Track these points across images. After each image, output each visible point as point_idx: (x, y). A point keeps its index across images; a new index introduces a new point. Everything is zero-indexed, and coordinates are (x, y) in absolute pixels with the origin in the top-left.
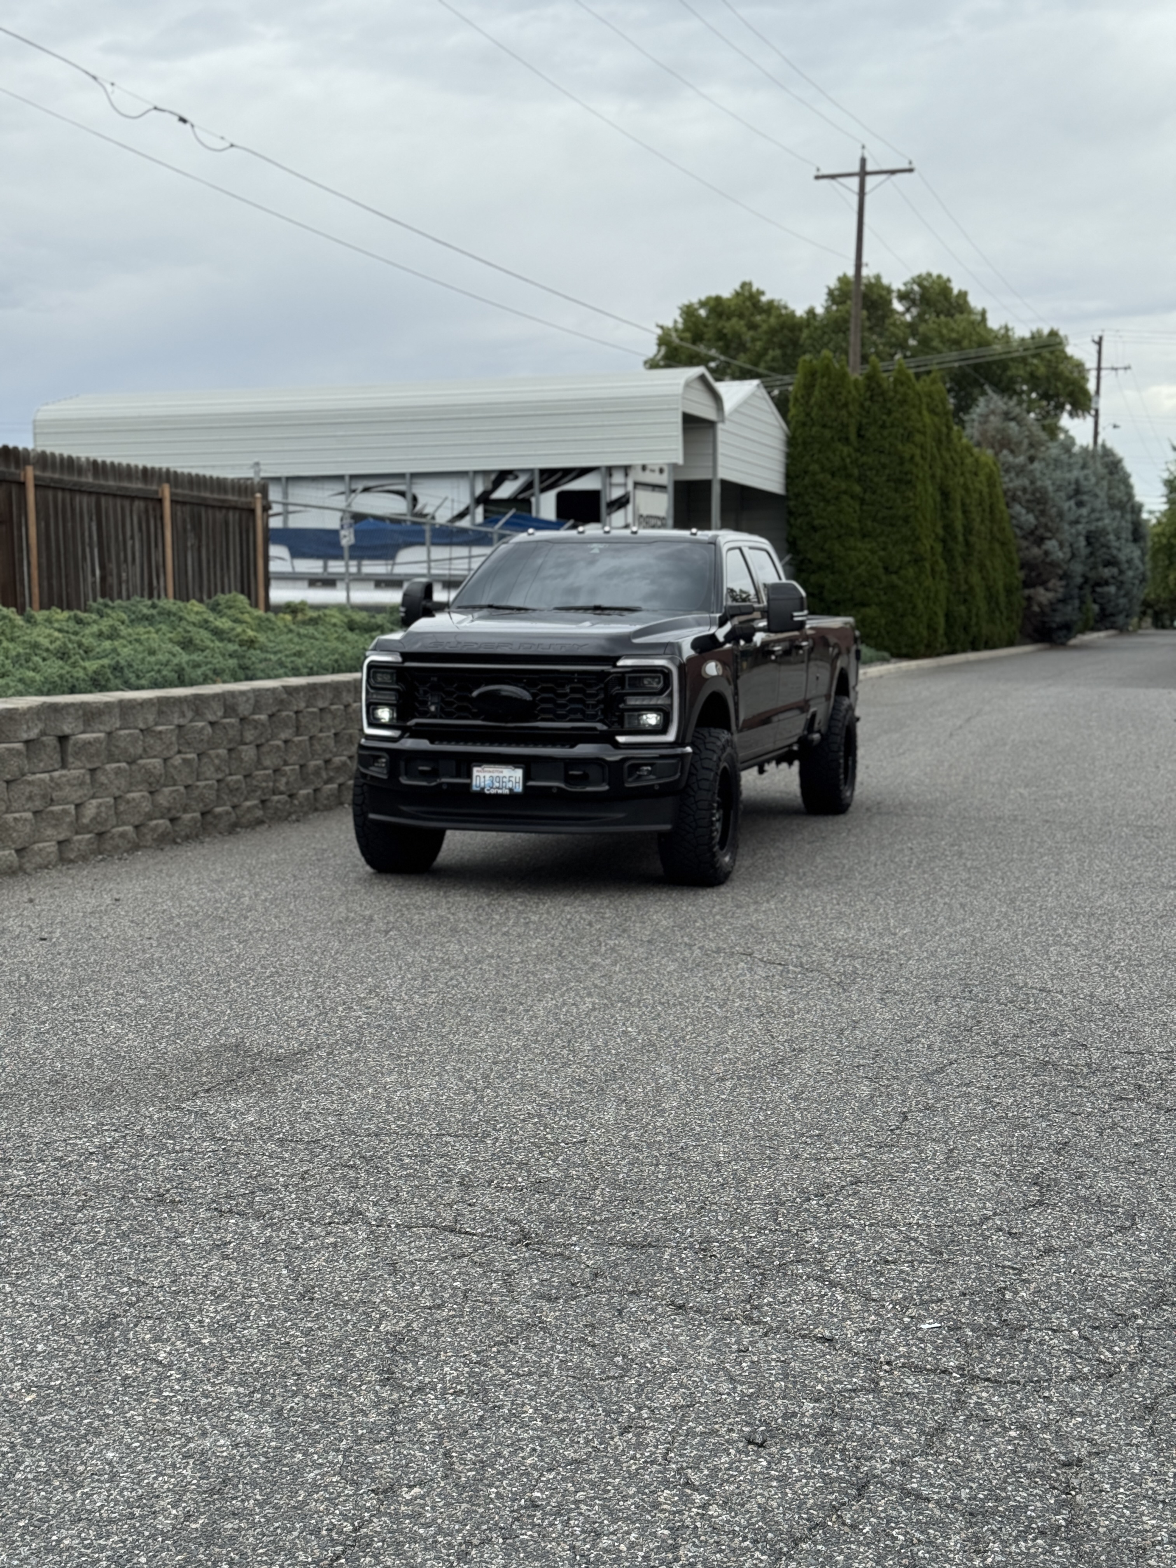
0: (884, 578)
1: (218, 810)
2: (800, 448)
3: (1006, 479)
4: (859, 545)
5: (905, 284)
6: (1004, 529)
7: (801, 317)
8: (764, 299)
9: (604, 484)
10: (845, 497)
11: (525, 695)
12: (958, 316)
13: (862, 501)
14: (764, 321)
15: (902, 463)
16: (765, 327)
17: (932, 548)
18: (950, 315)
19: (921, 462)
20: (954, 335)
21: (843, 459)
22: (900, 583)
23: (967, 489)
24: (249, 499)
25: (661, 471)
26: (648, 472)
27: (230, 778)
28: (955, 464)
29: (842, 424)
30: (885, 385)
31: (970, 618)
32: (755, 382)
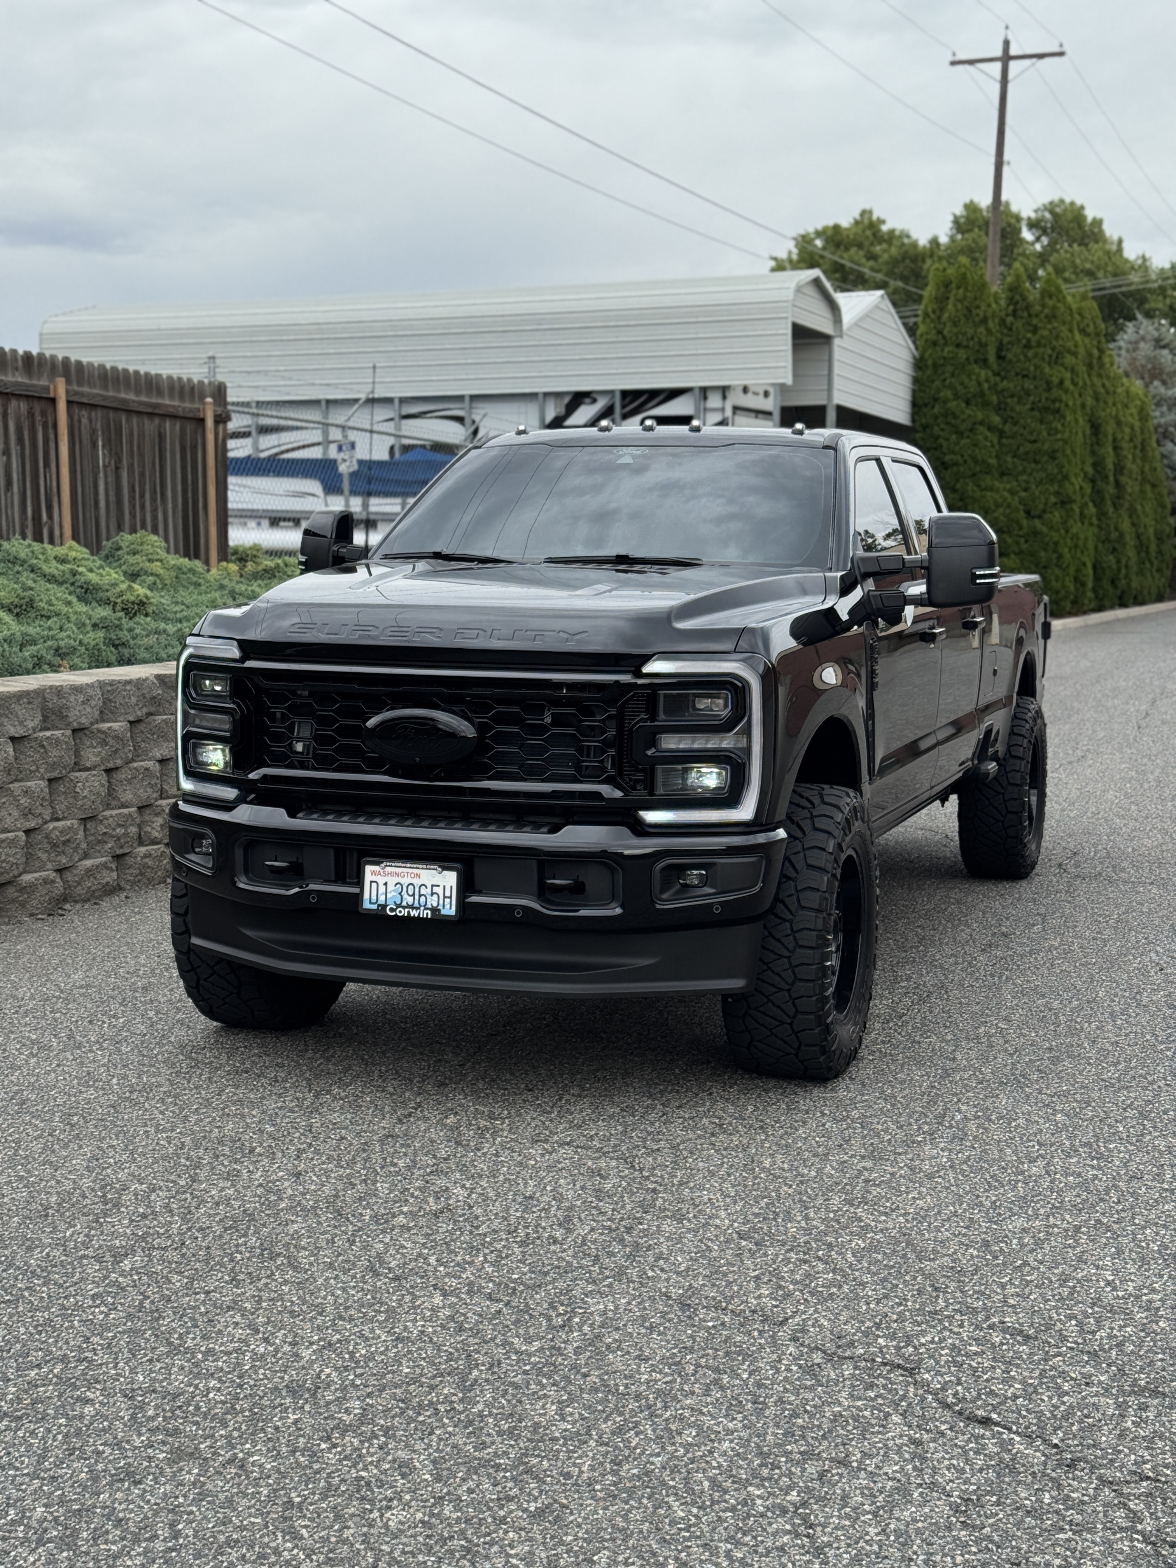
0: (1025, 523)
1: (27, 878)
2: (929, 372)
3: (1157, 414)
4: (997, 484)
5: (1036, 211)
6: (1155, 470)
7: (924, 247)
8: (885, 228)
9: (697, 409)
10: (981, 429)
11: (466, 729)
12: (1092, 245)
13: (1001, 434)
14: (885, 251)
15: (1049, 389)
16: (886, 256)
17: (1081, 488)
18: (1083, 243)
19: (1072, 387)
20: (1088, 266)
21: (979, 384)
22: (1045, 529)
23: (1119, 423)
24: (197, 405)
25: (766, 394)
26: (750, 395)
27: (51, 825)
28: (1108, 393)
29: (980, 343)
30: (1031, 298)
31: (1119, 570)
32: (880, 293)
